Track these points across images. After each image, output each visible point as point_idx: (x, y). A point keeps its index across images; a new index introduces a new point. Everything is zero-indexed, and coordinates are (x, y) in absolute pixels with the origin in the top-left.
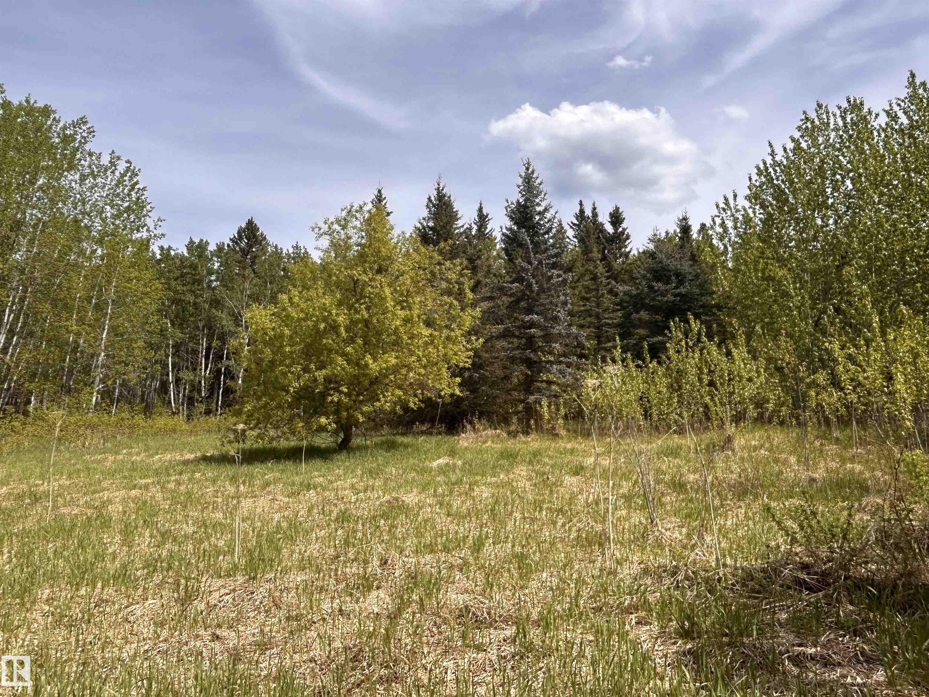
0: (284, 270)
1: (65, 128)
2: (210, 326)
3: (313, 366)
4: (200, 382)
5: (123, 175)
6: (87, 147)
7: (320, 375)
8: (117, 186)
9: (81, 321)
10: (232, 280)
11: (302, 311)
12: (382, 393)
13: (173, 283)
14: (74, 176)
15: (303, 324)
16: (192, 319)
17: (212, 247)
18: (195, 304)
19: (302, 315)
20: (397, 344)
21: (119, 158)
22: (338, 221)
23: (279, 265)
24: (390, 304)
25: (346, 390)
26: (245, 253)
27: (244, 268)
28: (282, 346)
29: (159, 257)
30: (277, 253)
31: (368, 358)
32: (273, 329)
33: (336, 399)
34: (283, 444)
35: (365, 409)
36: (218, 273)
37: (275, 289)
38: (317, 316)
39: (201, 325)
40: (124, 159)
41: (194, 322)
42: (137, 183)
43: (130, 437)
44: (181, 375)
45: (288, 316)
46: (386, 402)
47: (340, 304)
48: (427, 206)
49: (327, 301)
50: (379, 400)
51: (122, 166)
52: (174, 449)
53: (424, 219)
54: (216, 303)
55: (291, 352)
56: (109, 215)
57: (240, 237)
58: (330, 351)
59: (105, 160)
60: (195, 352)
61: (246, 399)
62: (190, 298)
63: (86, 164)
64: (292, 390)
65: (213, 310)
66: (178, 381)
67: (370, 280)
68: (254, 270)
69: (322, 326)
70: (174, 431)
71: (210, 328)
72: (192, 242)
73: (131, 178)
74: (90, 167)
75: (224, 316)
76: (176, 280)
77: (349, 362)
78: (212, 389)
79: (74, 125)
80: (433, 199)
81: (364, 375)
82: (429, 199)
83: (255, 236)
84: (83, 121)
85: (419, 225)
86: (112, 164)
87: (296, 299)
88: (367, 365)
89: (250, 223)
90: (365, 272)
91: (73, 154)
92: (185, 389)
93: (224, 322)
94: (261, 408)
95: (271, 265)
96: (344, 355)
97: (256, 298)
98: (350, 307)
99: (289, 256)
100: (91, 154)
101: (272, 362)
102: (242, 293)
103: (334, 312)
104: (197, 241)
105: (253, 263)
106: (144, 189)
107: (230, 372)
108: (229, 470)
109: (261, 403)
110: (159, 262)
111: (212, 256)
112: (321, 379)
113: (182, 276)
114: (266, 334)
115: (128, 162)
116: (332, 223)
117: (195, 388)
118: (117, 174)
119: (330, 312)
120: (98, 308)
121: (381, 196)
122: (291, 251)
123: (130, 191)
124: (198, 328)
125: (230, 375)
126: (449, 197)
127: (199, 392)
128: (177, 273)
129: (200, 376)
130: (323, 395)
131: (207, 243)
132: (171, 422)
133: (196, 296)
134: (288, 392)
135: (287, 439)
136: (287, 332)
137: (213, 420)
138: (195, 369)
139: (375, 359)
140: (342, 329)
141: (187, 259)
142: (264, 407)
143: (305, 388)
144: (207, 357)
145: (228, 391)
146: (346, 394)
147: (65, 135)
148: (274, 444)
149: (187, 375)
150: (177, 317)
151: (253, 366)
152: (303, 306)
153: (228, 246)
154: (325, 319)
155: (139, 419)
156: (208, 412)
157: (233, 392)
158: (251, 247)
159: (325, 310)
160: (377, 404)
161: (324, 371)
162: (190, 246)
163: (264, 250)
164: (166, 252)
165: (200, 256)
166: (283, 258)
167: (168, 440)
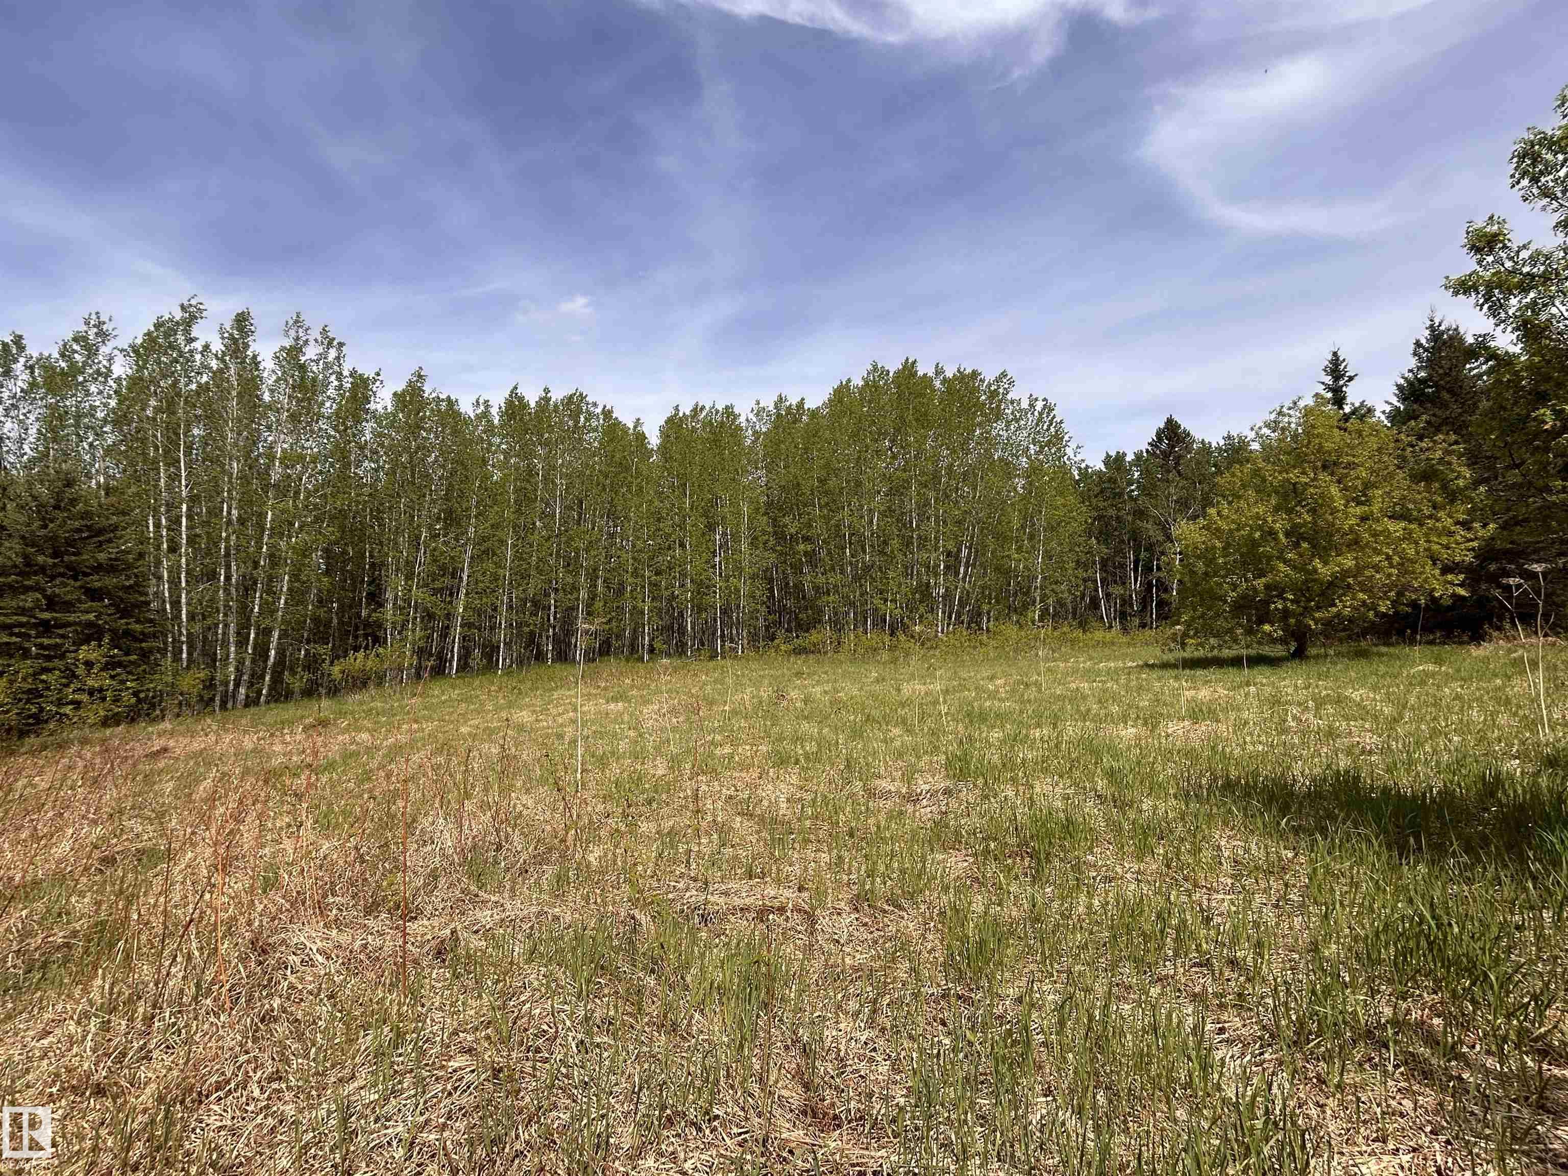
0: (1215, 466)
1: (990, 385)
2: (1135, 536)
3: (1250, 575)
4: (1131, 596)
5: (1040, 414)
6: (1009, 397)
7: (1260, 583)
8: (1037, 425)
9: (1019, 549)
10: (1154, 487)
11: (1233, 522)
12: (1339, 597)
13: (1094, 501)
14: (1001, 425)
15: (1236, 534)
16: (1116, 533)
17: (1130, 457)
18: (1118, 518)
19: (1233, 526)
20: (1355, 543)
21: (1036, 400)
22: (1267, 426)
23: (1208, 462)
24: (1339, 503)
25: (1291, 597)
26: (1165, 455)
27: (1169, 471)
28: (1215, 558)
29: (1077, 477)
30: (1206, 448)
31: (1317, 563)
32: (1204, 543)
33: (1280, 607)
34: (1226, 653)
35: (1317, 615)
36: (1139, 482)
37: (1206, 489)
38: (1250, 526)
39: (1126, 538)
40: (1040, 399)
41: (1118, 536)
42: (1054, 417)
43: (1073, 649)
44: (1111, 590)
45: (1218, 529)
46: (1345, 607)
47: (1277, 509)
48: (1415, 354)
49: (1260, 509)
50: (1334, 605)
51: (1039, 405)
52: (1116, 659)
53: (1410, 371)
54: (1140, 514)
55: (1225, 563)
56: (1032, 452)
57: (1160, 439)
58: (1269, 558)
59: (1025, 405)
60: (1123, 566)
61: (1182, 610)
62: (1112, 512)
63: (1009, 412)
64: (1229, 600)
65: (1138, 522)
66: (1108, 595)
67: (1312, 480)
68: (1179, 472)
69: (1257, 535)
70: (1113, 644)
71: (1135, 540)
72: (1108, 456)
73: (1048, 414)
74: (1012, 413)
75: (1149, 526)
76: (1096, 497)
77: (1294, 568)
78: (1145, 602)
79: (998, 380)
80: (1423, 341)
81: (1315, 580)
82: (1418, 344)
83: (1176, 434)
84: (1004, 374)
85: (1402, 381)
86: (1032, 406)
87: (1225, 512)
88: (1315, 570)
89: (1170, 423)
90: (1304, 473)
91: (998, 406)
92: (1116, 603)
93: (1151, 533)
94: (1199, 618)
95: (1198, 463)
96: (1285, 562)
97: (1183, 504)
98: (1290, 511)
99: (1221, 449)
100: (1012, 402)
101: (1206, 574)
102: (1167, 498)
103: (1270, 519)
104: (1113, 454)
105: (1177, 464)
106: (1061, 422)
107: (1163, 584)
108: (1173, 672)
109: (1198, 613)
110: (1077, 482)
111: (1131, 466)
112: (1261, 588)
113: (1102, 492)
114: (1197, 548)
115: (1045, 400)
116: (1260, 428)
117: (1126, 602)
118: (1036, 413)
119: (1265, 521)
120: (1031, 537)
121: (1338, 359)
122: (1222, 443)
123: (1049, 426)
124: (1123, 541)
125: (1164, 588)
126: (1456, 329)
127: (1131, 606)
128: (1097, 490)
129: (1130, 590)
130: (1266, 603)
131: (1124, 454)
132: (1109, 636)
133: (1119, 510)
134: (1226, 602)
135: (1230, 648)
136: (1218, 545)
137: (1148, 632)
138: (1124, 583)
139: (1326, 563)
140: (1281, 536)
141: (1105, 473)
142: (1202, 616)
143: (1244, 597)
144: (1136, 570)
145: (1161, 604)
146: (1292, 601)
147: (990, 391)
148: (1216, 652)
149: (1117, 590)
150: (1100, 533)
151: (1186, 579)
152: (1234, 517)
153: (1147, 451)
154: (1260, 528)
155: (1079, 633)
156: (1143, 626)
157: (1169, 604)
158: (1173, 447)
159: (1259, 518)
160: (1334, 610)
161: (1263, 580)
162: (1107, 461)
163: (1188, 449)
164: (1085, 473)
165: (1118, 469)
166: (1212, 452)
167: (1107, 651)
